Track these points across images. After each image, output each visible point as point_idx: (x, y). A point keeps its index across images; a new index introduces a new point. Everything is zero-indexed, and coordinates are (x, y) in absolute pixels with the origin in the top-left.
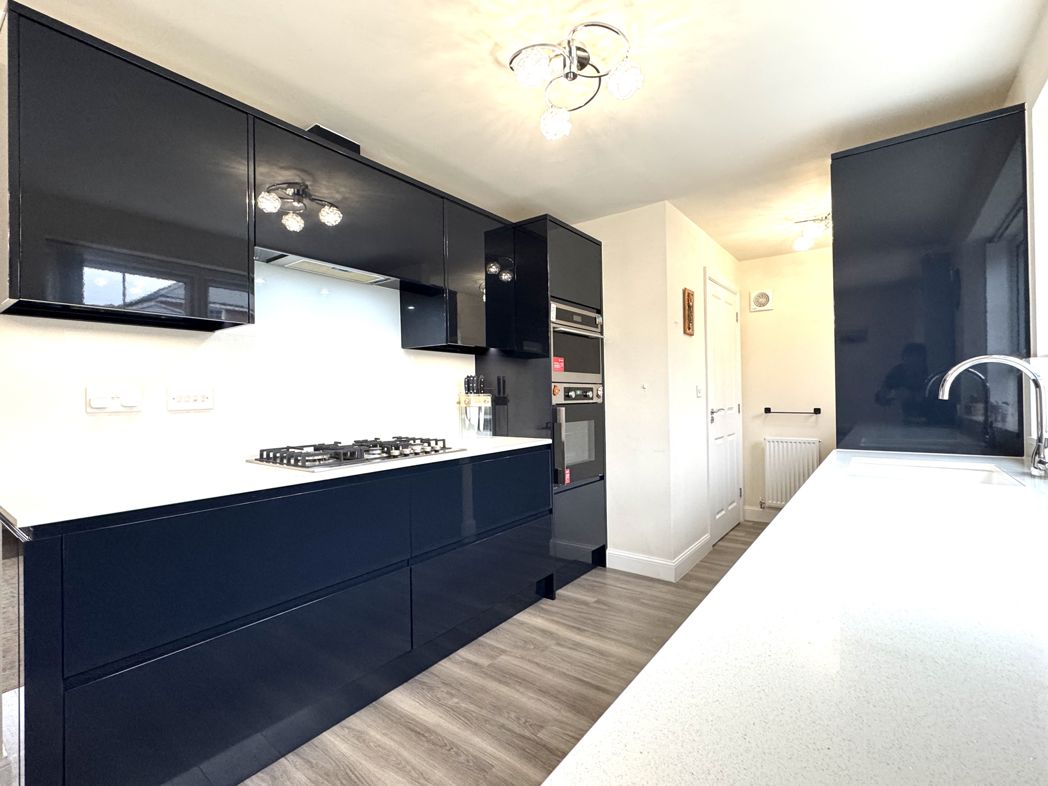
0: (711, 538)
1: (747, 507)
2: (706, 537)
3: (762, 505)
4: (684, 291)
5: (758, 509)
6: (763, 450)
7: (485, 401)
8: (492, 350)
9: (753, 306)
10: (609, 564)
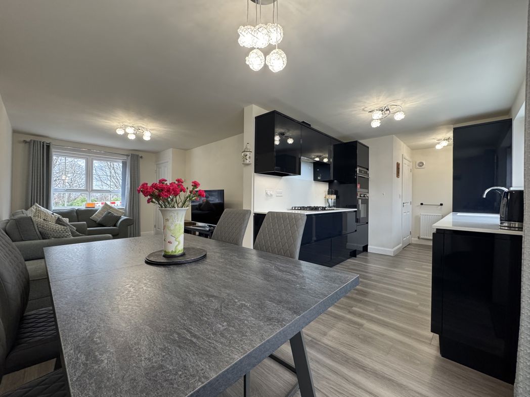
0: (402, 246)
1: (412, 239)
2: (401, 245)
3: (419, 238)
4: (397, 163)
5: (418, 239)
6: (420, 218)
7: (334, 197)
8: (335, 181)
9: (417, 166)
10: (369, 251)
